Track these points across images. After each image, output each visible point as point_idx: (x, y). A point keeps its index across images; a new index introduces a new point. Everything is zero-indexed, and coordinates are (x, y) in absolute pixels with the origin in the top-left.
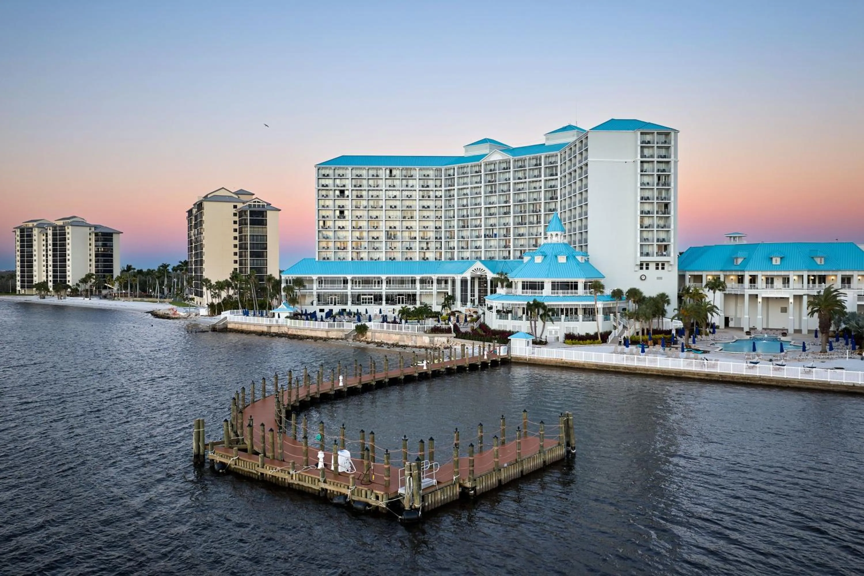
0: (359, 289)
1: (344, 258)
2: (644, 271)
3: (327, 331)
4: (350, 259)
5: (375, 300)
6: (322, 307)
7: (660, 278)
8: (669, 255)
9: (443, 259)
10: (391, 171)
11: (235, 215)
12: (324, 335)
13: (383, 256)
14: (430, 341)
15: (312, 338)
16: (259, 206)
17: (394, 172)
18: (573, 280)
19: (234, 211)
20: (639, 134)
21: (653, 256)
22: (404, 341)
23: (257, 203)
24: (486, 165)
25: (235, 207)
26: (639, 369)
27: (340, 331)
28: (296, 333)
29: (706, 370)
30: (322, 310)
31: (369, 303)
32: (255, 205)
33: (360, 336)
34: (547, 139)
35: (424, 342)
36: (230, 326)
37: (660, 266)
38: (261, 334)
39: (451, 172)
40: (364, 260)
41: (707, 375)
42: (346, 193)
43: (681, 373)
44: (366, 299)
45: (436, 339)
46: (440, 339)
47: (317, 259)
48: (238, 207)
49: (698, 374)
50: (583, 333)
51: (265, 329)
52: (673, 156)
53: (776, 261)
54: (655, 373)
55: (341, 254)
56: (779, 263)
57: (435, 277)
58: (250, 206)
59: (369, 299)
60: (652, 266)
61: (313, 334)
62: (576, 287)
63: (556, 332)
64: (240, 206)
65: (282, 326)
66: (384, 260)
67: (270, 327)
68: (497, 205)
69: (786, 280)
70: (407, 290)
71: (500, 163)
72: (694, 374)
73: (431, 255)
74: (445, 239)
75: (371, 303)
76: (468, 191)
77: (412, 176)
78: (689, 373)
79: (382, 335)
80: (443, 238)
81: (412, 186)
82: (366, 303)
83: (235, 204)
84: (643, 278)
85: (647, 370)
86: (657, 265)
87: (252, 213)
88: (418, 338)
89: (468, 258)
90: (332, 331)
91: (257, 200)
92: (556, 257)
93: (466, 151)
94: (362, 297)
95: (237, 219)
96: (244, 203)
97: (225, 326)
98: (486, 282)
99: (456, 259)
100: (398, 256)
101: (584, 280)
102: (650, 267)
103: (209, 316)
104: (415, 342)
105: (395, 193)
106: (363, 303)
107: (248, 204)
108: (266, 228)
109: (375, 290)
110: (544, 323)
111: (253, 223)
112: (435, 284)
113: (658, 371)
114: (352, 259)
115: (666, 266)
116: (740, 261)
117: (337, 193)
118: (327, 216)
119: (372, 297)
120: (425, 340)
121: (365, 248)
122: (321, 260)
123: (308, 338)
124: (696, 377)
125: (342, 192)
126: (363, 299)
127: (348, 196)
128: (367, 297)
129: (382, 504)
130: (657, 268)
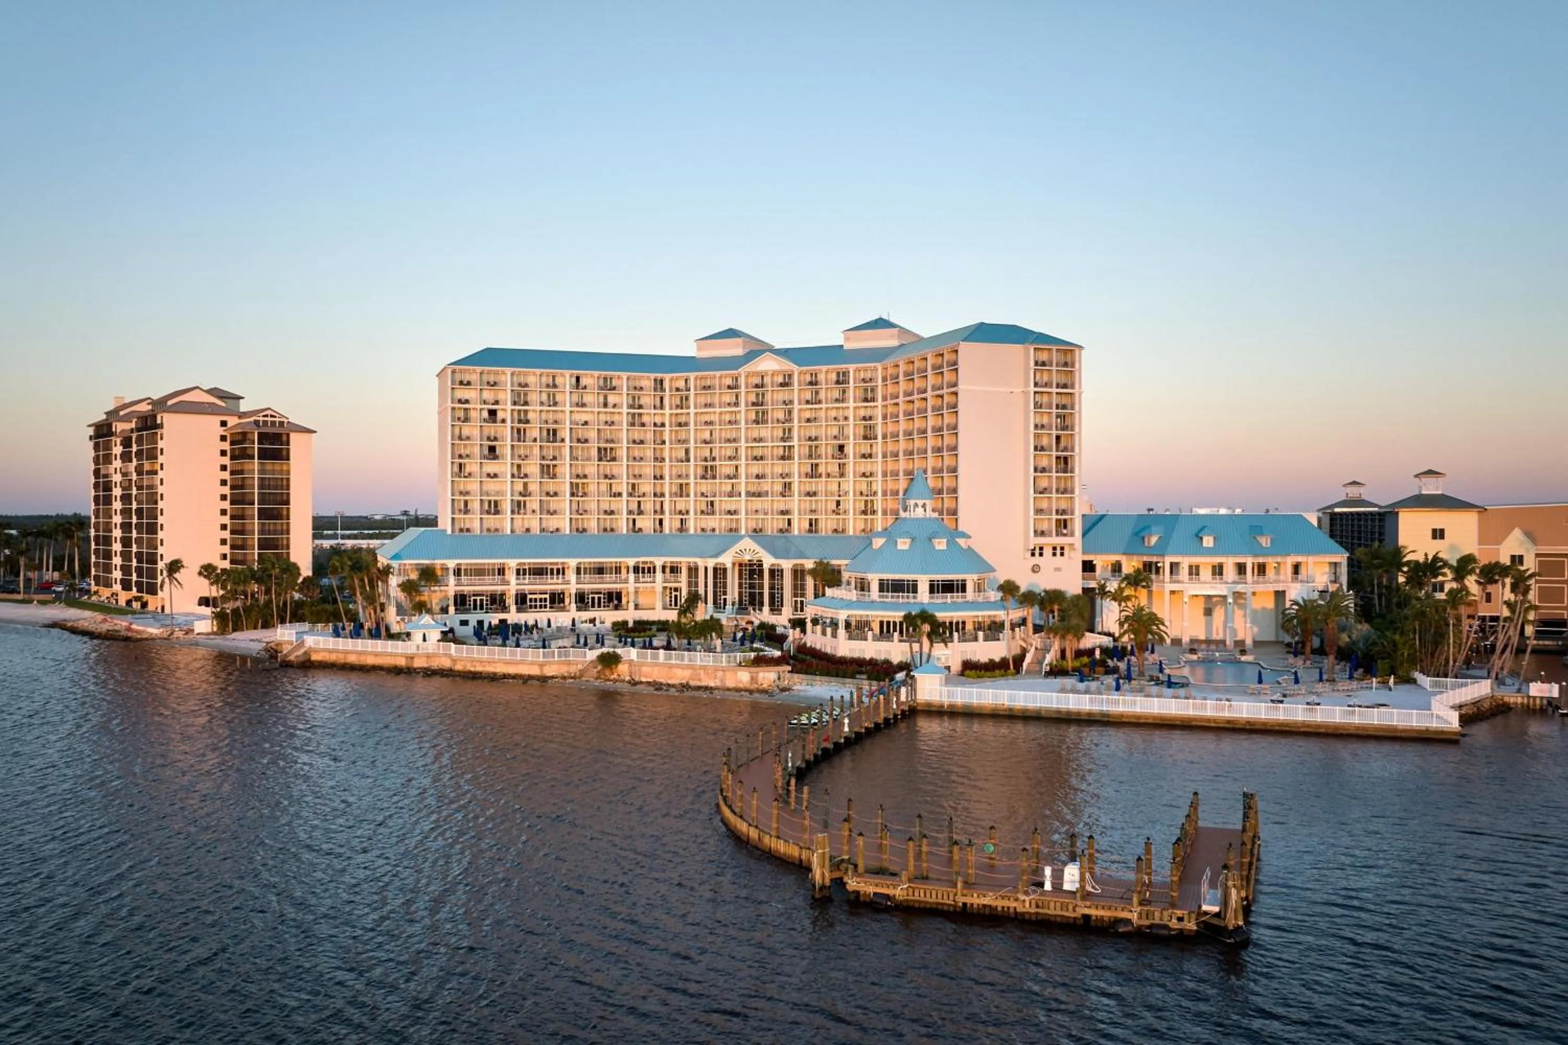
0: (529, 585)
1: (497, 530)
2: (1037, 560)
3: (541, 665)
4: (509, 532)
5: (552, 601)
6: (464, 617)
7: (1058, 569)
8: (1072, 535)
9: (667, 531)
10: (578, 379)
11: (223, 438)
12: (535, 671)
13: (564, 525)
14: (752, 679)
15: (514, 677)
16: (273, 423)
17: (583, 381)
18: (961, 577)
19: (221, 431)
20: (1032, 351)
21: (1051, 536)
22: (700, 680)
23: (269, 419)
24: (747, 377)
25: (224, 424)
26: (1127, 717)
27: (563, 663)
28: (472, 669)
29: (1227, 714)
30: (464, 623)
31: (541, 607)
32: (265, 422)
33: (607, 672)
34: (847, 339)
35: (741, 682)
36: (314, 657)
37: (1058, 552)
38: (397, 671)
39: (681, 384)
40: (533, 532)
41: (1228, 722)
42: (500, 415)
43: (1190, 719)
44: (536, 600)
45: (761, 675)
46: (767, 675)
47: (449, 532)
48: (229, 425)
49: (1215, 721)
50: (984, 659)
51: (402, 662)
52: (1077, 386)
53: (1208, 541)
54: (1150, 721)
55: (491, 521)
56: (1211, 545)
57: (659, 562)
58: (256, 423)
59: (541, 600)
60: (1048, 552)
61: (512, 670)
62: (964, 589)
63: (947, 659)
64: (232, 421)
65: (435, 655)
66: (568, 532)
67: (412, 658)
68: (770, 444)
69: (1218, 570)
70: (608, 584)
71: (773, 375)
72: (1209, 720)
73: (646, 523)
74: (671, 496)
75: (545, 606)
76: (715, 418)
77: (614, 388)
78: (1202, 719)
79: (656, 669)
80: (667, 495)
81: (615, 406)
82: (536, 607)
83: (224, 418)
84: (1035, 569)
85: (1139, 717)
86: (1055, 548)
87: (263, 437)
88: (728, 674)
89: (714, 530)
90: (550, 663)
91: (269, 412)
92: (930, 540)
93: (699, 349)
94: (529, 596)
95: (226, 446)
96: (240, 417)
97: (307, 658)
98: (761, 572)
99: (692, 531)
100: (592, 525)
101: (975, 577)
102: (1044, 552)
103: (214, 633)
104: (722, 680)
105: (585, 417)
106: (531, 607)
107: (252, 419)
108: (288, 465)
109: (552, 584)
110: (932, 645)
111: (263, 455)
112: (659, 575)
113: (1154, 718)
114: (512, 531)
115: (1066, 552)
116: (1154, 540)
117: (485, 414)
118: (467, 456)
119: (547, 596)
120: (744, 677)
121: (534, 511)
122: (457, 533)
123: (505, 676)
124: (1213, 725)
125: (493, 413)
126: (531, 600)
127: (503, 421)
128: (538, 596)
129: (1191, 926)
130: (1054, 554)
